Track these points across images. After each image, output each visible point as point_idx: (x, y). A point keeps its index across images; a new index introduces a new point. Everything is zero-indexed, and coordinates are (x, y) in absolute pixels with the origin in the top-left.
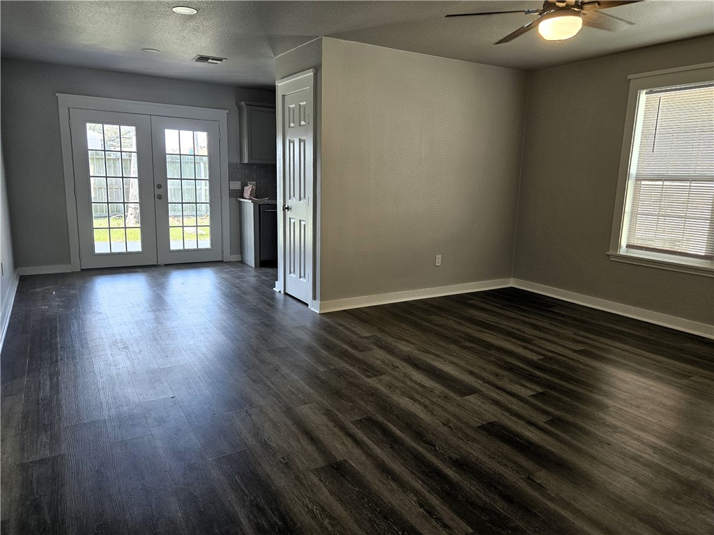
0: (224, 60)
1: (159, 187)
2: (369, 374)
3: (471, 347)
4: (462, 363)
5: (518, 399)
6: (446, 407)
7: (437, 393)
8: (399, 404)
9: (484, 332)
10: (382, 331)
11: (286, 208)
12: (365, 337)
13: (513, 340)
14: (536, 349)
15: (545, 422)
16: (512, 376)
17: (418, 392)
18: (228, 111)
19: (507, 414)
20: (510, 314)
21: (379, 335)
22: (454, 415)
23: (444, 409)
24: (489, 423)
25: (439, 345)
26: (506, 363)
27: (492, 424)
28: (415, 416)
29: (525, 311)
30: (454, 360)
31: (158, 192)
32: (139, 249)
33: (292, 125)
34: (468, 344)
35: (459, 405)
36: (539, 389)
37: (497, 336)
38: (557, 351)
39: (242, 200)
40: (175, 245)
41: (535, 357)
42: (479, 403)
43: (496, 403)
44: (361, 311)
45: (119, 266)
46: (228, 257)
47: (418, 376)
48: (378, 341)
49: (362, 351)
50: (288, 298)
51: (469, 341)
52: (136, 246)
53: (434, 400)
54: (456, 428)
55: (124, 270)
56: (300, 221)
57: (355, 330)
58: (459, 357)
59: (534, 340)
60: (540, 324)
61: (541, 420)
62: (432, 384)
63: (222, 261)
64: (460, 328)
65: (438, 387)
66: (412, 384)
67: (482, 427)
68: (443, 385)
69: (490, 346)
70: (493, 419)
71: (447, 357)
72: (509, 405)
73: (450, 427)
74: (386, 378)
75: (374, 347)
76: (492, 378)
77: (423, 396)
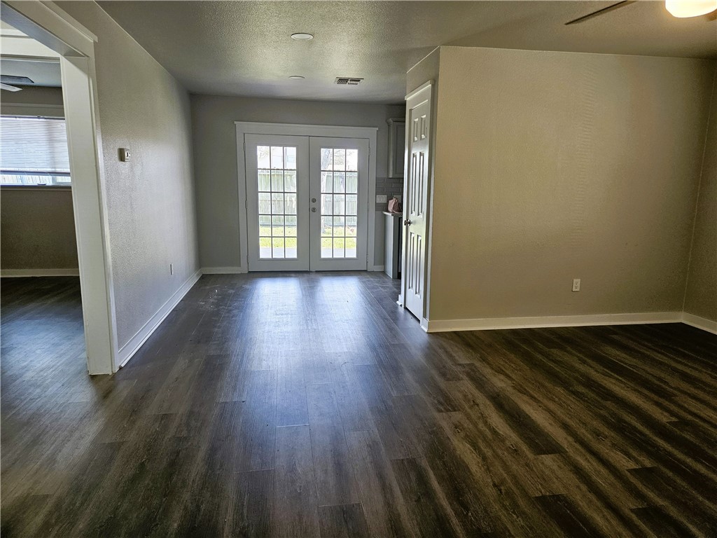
0: (361, 80)
1: (314, 201)
2: (442, 408)
3: (582, 394)
4: (559, 412)
5: (610, 471)
6: (509, 463)
7: (508, 444)
8: (454, 449)
9: (610, 376)
10: (484, 360)
11: (408, 223)
12: (460, 365)
13: (646, 392)
14: (673, 407)
15: (632, 510)
16: (619, 439)
17: (485, 439)
18: (377, 129)
19: (584, 488)
20: (659, 357)
21: (478, 364)
22: (515, 478)
23: (506, 467)
24: (554, 496)
25: (543, 386)
26: (621, 420)
27: (557, 498)
28: (467, 468)
29: (684, 356)
30: (552, 406)
31: (313, 205)
32: (295, 256)
33: (416, 139)
34: (581, 389)
35: (527, 465)
36: (648, 463)
37: (624, 384)
38: (702, 415)
39: (386, 213)
40: (325, 253)
41: (664, 418)
42: (555, 467)
43: (578, 470)
44: (473, 335)
45: (278, 271)
46: (372, 267)
47: (497, 420)
48: (473, 371)
49: (448, 380)
50: (408, 313)
51: (584, 385)
52: (292, 253)
53: (500, 452)
54: (507, 493)
55: (280, 274)
56: (418, 236)
57: (454, 355)
58: (560, 405)
59: (675, 395)
60: (695, 374)
61: (628, 505)
62: (508, 432)
63: (366, 271)
64: (582, 368)
65: (512, 437)
66: (485, 428)
67: (542, 500)
68: (521, 435)
69: (608, 395)
70: (563, 491)
71: (545, 401)
72: (594, 477)
73: (500, 490)
74: (457, 416)
75: (465, 377)
76: (588, 437)
77: (490, 446)
